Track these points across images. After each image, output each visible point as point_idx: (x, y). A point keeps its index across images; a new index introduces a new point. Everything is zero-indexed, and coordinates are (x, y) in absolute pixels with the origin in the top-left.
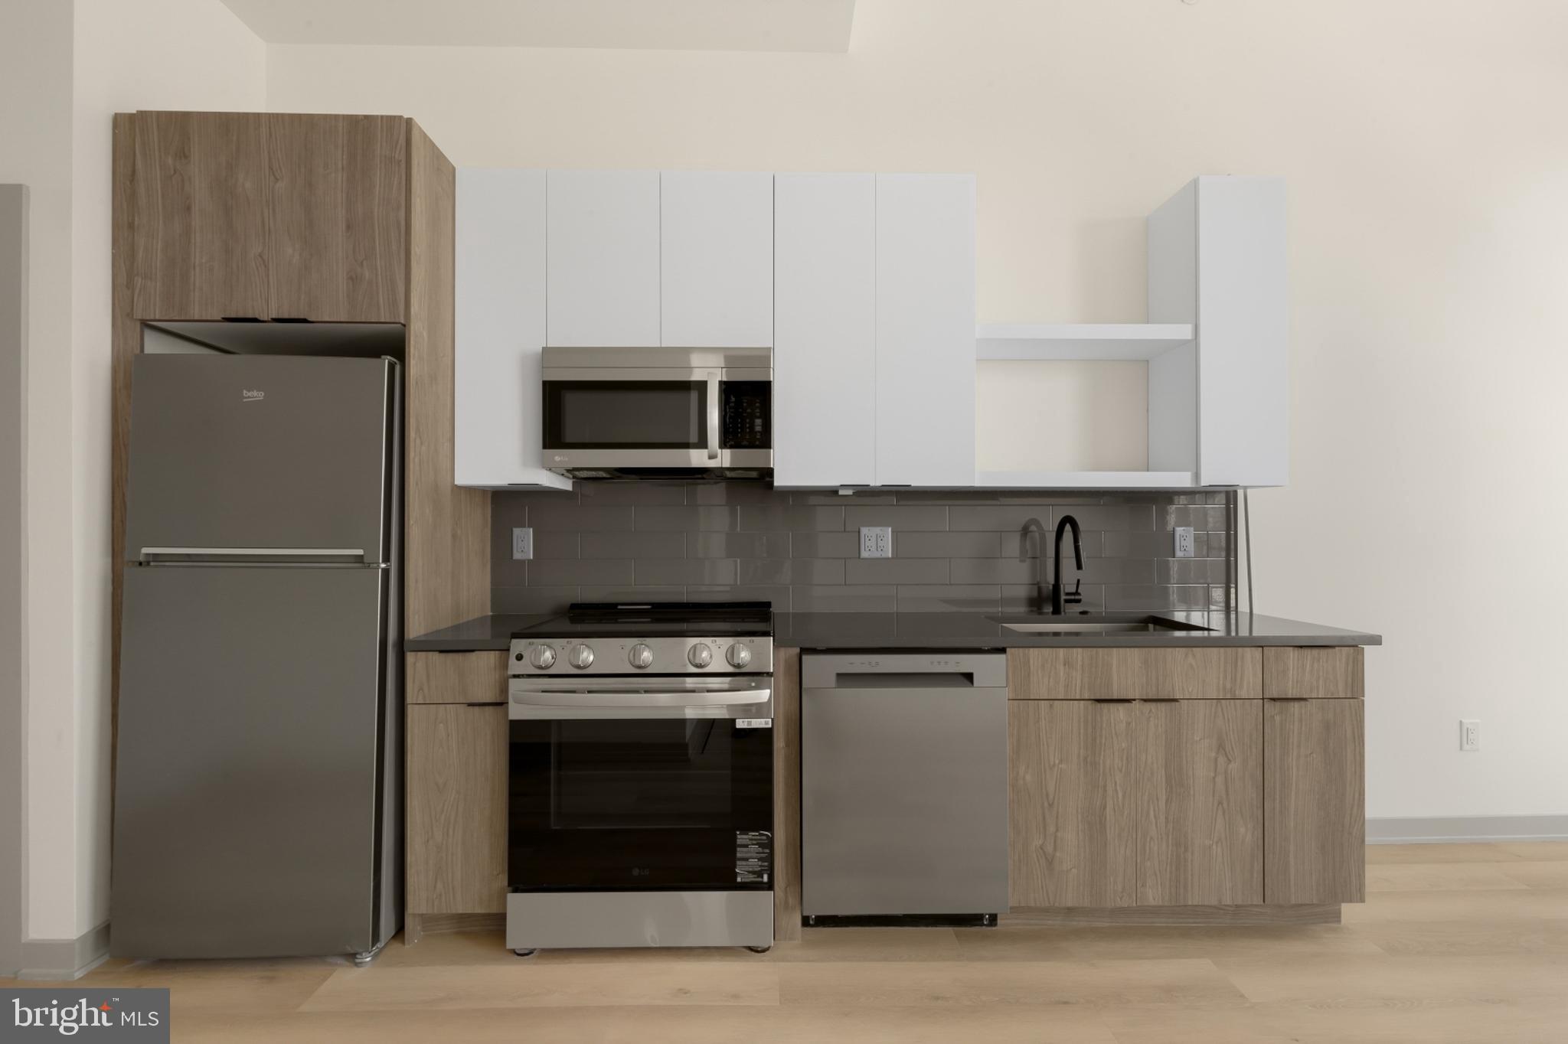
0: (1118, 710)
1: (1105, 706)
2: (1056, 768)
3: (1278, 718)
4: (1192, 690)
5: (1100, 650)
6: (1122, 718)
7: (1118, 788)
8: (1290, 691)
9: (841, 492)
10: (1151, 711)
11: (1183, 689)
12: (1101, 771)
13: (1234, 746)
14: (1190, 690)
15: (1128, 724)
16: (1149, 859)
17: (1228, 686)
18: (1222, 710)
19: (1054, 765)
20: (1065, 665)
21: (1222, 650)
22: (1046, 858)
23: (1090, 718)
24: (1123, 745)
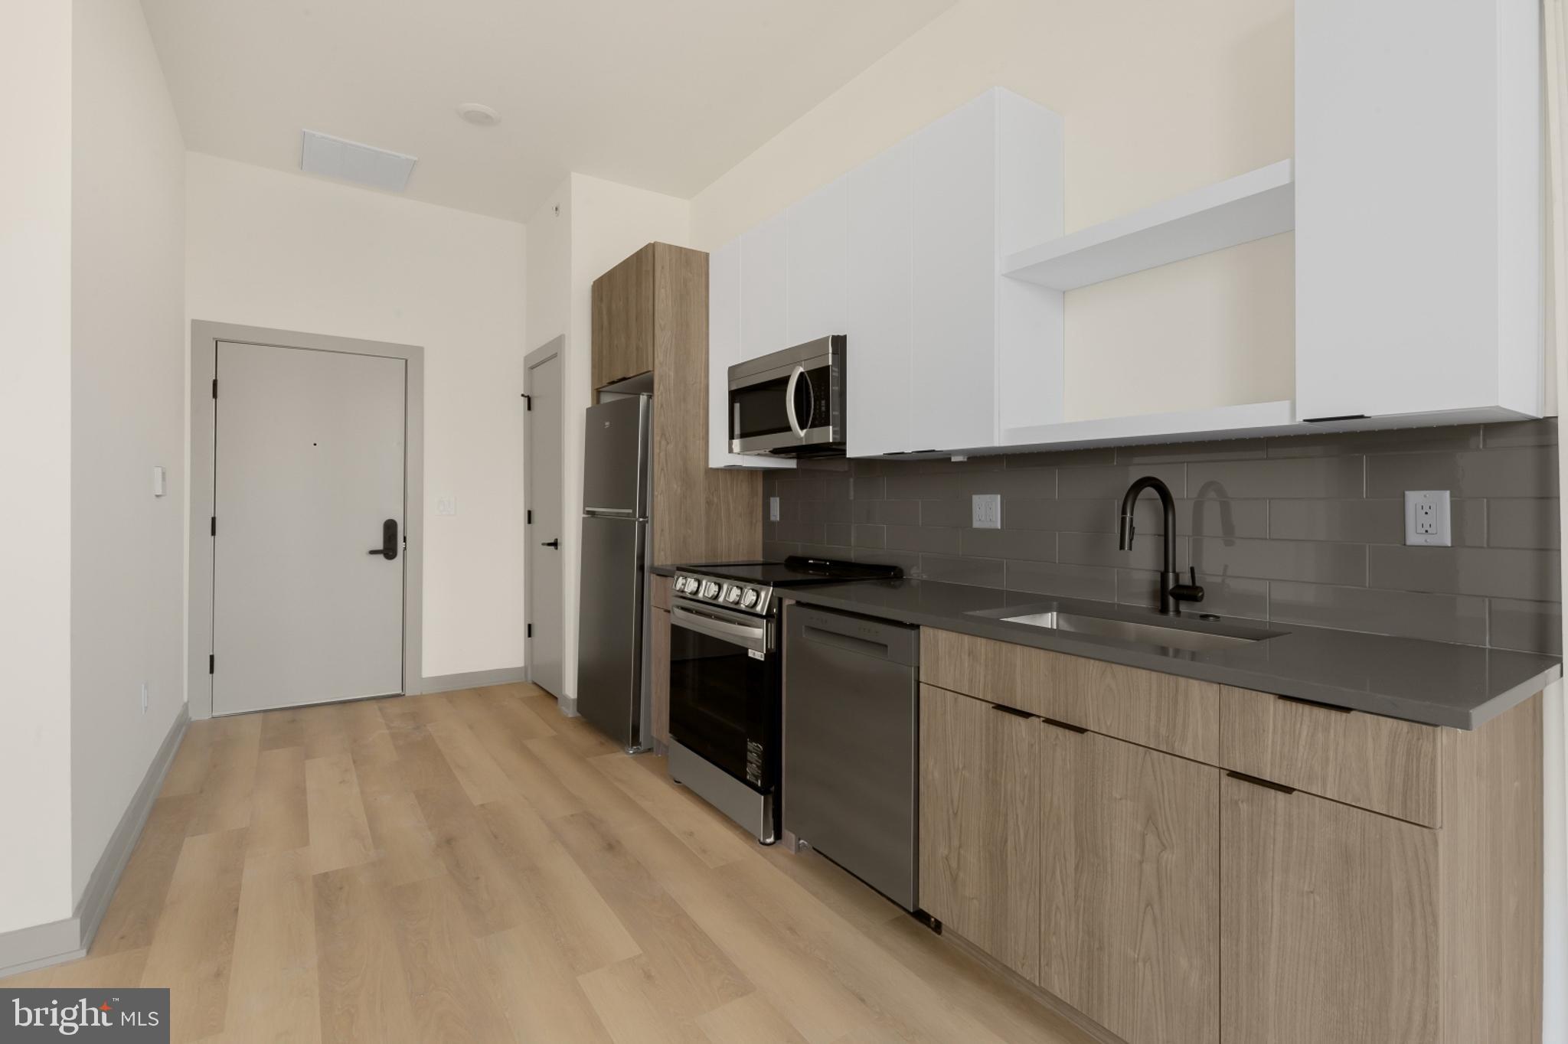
0: (1019, 723)
1: (1007, 716)
2: (960, 773)
3: (1244, 807)
4: (1111, 725)
5: (1004, 645)
6: (1024, 736)
7: (1020, 823)
8: (1268, 771)
9: (954, 459)
10: (1057, 737)
11: (1099, 719)
12: (1003, 795)
13: (1171, 828)
14: (1109, 723)
15: (1031, 746)
16: (1054, 933)
17: (1163, 731)
18: (1153, 765)
19: (958, 769)
20: (969, 655)
21: (1154, 675)
22: (951, 873)
23: (991, 725)
24: (1026, 771)
